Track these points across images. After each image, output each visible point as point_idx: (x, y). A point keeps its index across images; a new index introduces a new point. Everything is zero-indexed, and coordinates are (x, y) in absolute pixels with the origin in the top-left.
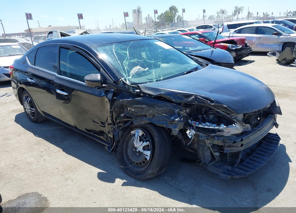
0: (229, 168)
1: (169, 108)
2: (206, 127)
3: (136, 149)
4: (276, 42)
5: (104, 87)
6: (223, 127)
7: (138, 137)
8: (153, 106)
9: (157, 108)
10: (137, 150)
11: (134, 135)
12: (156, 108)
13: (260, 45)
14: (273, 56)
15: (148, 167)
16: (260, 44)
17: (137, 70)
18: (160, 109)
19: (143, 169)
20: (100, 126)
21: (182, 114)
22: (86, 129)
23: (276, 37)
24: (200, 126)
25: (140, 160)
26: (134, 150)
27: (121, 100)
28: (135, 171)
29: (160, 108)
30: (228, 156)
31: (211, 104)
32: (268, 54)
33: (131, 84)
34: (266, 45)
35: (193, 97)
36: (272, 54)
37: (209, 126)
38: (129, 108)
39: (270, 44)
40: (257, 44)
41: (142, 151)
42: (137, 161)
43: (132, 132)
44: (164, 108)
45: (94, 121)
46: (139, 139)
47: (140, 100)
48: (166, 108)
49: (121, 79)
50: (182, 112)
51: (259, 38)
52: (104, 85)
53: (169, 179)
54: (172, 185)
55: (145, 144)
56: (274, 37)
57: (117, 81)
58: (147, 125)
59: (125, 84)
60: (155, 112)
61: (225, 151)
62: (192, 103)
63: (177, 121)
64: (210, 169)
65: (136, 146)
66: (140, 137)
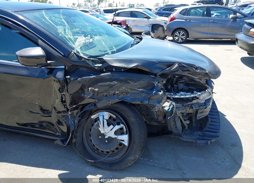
0: (200, 133)
1: (147, 81)
2: (182, 97)
3: (103, 135)
4: (146, 24)
5: (50, 64)
6: (198, 94)
7: (105, 121)
8: (126, 82)
9: (132, 83)
10: (106, 137)
11: (97, 119)
12: (130, 83)
13: (135, 27)
14: (146, 35)
15: (125, 153)
16: (135, 25)
17: (84, 41)
18: (136, 84)
19: (117, 157)
20: (42, 116)
21: (160, 86)
22: (17, 123)
23: (147, 20)
24: (176, 97)
25: (113, 148)
26: (100, 137)
27: (80, 79)
28: (107, 162)
29: (135, 82)
30: (194, 122)
31: (196, 71)
32: (142, 34)
33: (89, 57)
34: (140, 27)
35: (176, 65)
36: (145, 34)
37: (186, 95)
38: (90, 88)
39: (143, 25)
40: (133, 25)
41: (114, 136)
42: (107, 149)
43: (93, 117)
44: (141, 82)
45: (31, 112)
46: (106, 123)
47: (107, 76)
48: (143, 82)
49: (72, 52)
50: (159, 84)
51: (134, 21)
52: (48, 62)
53: (146, 160)
54: (153, 166)
55: (117, 127)
56: (145, 20)
57: (69, 55)
58: (116, 105)
59: (80, 58)
60: (128, 88)
61: (197, 118)
62: (175, 72)
63: (161, 94)
64: (183, 138)
65: (102, 132)
66: (107, 120)
